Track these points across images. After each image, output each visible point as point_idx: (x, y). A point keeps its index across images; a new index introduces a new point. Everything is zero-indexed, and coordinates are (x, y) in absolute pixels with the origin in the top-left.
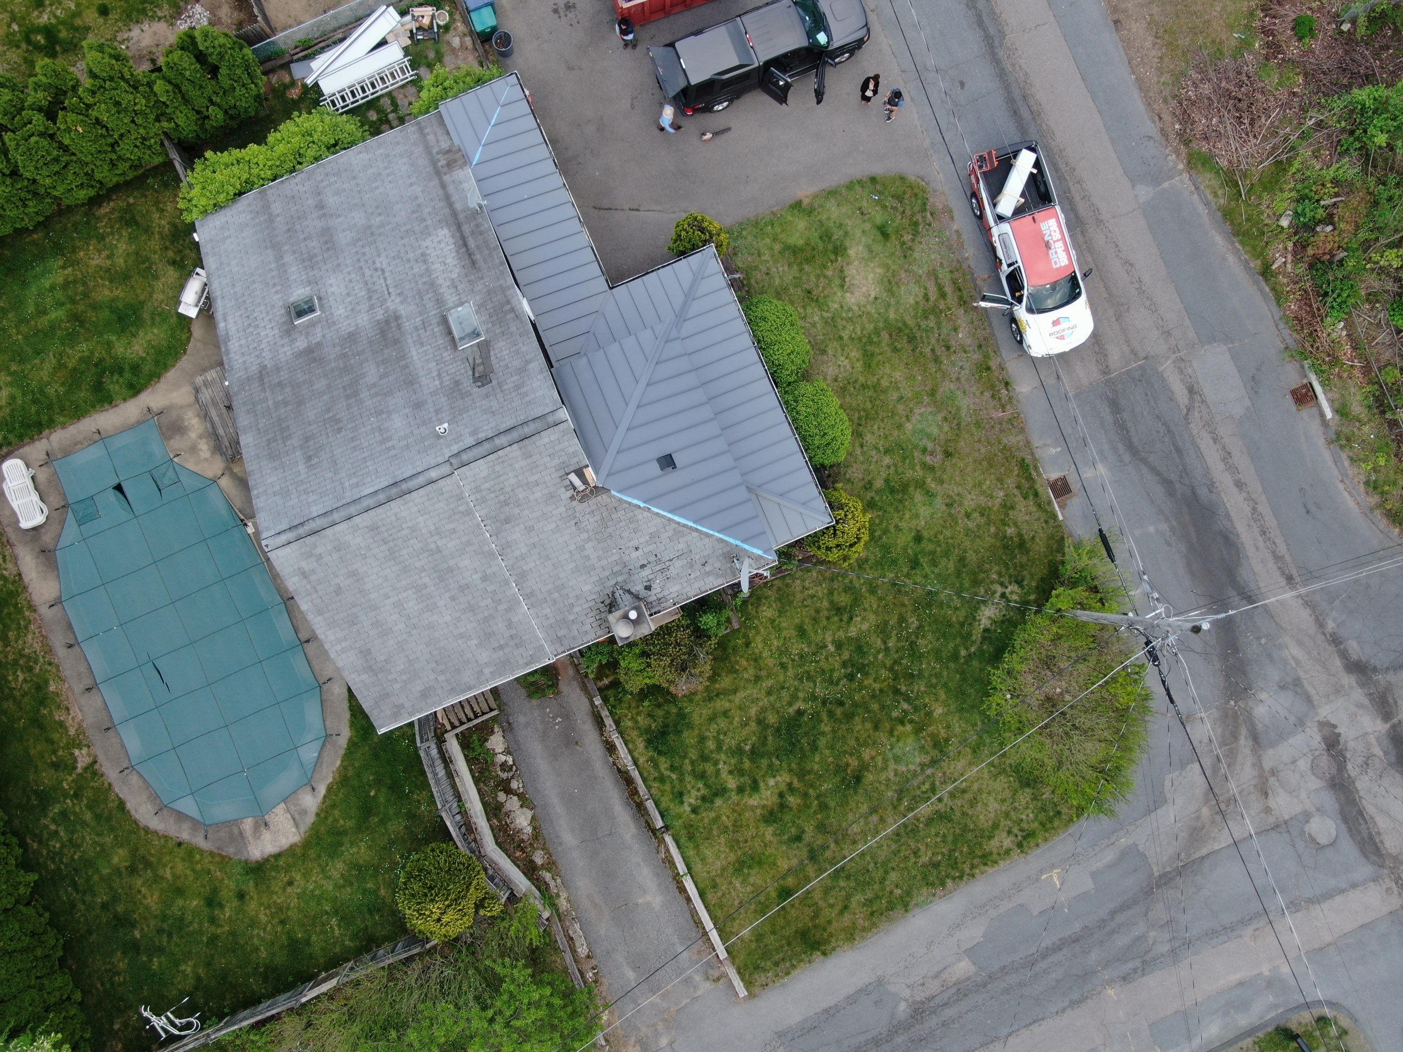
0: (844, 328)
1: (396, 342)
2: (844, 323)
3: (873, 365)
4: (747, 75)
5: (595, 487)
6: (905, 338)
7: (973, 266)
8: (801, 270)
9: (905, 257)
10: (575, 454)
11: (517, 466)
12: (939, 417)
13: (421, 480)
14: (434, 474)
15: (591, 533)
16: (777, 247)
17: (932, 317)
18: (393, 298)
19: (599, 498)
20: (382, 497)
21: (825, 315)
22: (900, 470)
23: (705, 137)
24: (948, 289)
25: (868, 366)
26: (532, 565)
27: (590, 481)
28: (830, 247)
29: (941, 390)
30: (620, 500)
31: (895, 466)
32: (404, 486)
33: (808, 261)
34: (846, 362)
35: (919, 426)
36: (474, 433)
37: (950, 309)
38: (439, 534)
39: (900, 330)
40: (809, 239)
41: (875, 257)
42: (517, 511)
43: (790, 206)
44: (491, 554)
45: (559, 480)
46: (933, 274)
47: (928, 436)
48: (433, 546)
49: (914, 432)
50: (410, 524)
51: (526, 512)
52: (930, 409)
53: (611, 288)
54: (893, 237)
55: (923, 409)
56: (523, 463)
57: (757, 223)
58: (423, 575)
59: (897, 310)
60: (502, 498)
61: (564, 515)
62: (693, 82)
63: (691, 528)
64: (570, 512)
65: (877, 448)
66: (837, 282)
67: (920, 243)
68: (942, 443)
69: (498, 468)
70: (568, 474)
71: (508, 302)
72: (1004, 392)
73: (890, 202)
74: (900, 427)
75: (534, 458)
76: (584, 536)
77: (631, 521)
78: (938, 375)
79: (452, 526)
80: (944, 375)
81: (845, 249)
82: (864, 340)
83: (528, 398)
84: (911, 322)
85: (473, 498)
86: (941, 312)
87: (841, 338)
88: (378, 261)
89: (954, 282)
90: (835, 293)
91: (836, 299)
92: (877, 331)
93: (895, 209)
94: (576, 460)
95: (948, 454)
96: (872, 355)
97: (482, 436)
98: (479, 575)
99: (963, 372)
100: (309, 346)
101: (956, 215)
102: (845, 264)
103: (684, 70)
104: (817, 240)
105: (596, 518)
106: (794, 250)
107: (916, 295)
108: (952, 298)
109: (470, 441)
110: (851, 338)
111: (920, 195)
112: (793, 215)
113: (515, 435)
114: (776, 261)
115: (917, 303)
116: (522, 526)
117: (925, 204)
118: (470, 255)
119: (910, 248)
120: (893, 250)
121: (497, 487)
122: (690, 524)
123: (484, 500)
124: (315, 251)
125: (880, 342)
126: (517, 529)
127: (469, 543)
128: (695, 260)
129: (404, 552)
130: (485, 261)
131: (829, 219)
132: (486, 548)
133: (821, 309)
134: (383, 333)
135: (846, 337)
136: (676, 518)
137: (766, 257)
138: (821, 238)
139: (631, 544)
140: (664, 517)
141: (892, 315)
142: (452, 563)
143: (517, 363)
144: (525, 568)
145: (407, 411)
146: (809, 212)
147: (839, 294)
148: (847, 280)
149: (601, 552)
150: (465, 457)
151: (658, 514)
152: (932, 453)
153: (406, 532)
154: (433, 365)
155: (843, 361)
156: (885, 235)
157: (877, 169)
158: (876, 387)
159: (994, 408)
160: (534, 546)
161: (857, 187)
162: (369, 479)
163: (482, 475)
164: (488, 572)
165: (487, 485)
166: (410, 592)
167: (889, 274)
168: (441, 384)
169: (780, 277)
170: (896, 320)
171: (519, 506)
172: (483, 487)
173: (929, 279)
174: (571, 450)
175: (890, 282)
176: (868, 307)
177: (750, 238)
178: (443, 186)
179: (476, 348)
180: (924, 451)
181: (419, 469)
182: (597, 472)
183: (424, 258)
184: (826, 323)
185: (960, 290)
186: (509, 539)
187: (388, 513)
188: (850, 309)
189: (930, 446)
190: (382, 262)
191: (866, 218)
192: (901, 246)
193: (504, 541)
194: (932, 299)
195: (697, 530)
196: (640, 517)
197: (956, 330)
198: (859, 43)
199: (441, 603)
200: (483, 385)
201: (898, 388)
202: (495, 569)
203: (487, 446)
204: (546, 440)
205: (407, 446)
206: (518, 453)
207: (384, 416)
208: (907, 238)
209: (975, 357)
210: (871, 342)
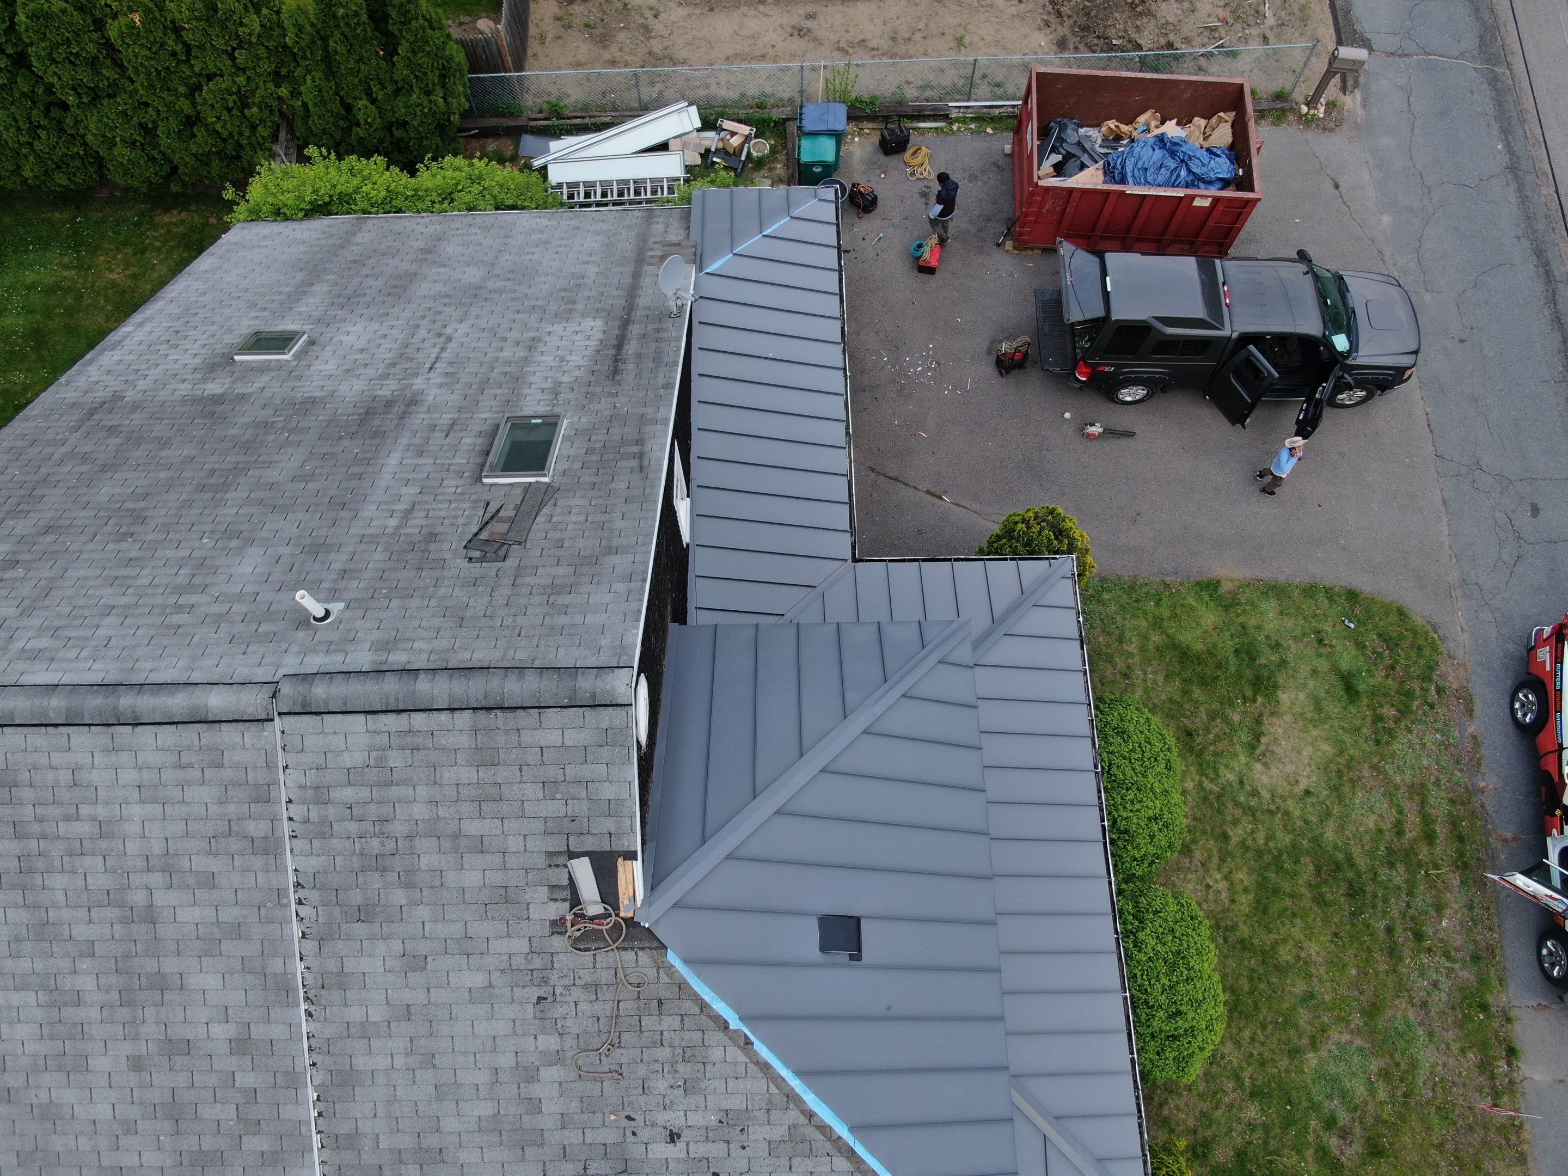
0: (1236, 822)
1: (379, 434)
2: (1238, 813)
3: (1274, 909)
4: (1206, 343)
5: (630, 922)
6: (1343, 888)
7: (1489, 808)
8: (1186, 692)
9: (1378, 742)
10: (612, 809)
11: (448, 775)
12: (1374, 1065)
13: (178, 702)
14: (216, 701)
15: (569, 1042)
16: (1156, 638)
17: (1401, 868)
18: (432, 375)
19: (629, 956)
20: (56, 705)
21: (1207, 784)
22: (1273, 1144)
23: (1091, 430)
24: (1441, 830)
25: (1261, 908)
26: (381, 1062)
27: (624, 901)
28: (1248, 674)
29: (1390, 1013)
30: (682, 987)
31: (1267, 1129)
32: (126, 701)
33: (1206, 683)
34: (1223, 885)
35: (1332, 1068)
36: (385, 646)
37: (1436, 867)
38: (168, 870)
39: (1338, 867)
40: (1215, 646)
41: (1323, 722)
42: (399, 896)
43: (1197, 583)
44: (284, 988)
45: (541, 862)
46: (1419, 791)
47: (1344, 1095)
48: (139, 898)
49: (1320, 1075)
50: (101, 811)
51: (423, 912)
52: (1359, 1042)
53: (855, 560)
54: (1365, 701)
55: (1346, 1037)
56: (467, 774)
57: (1132, 588)
58: (84, 965)
59: (1341, 828)
60: (374, 845)
61: (518, 961)
62: (1114, 317)
63: (837, 1141)
64: (538, 963)
65: (1238, 1079)
66: (1244, 736)
67: (1409, 730)
68: (1370, 1120)
69: (395, 759)
70: (572, 855)
71: (640, 442)
72: (1502, 1066)
73: (1372, 639)
74: (1294, 1053)
75: (502, 774)
76: (550, 1042)
77: (688, 1054)
78: (1390, 981)
79: (213, 864)
80: (1402, 988)
81: (1276, 687)
82: (1267, 858)
83: (563, 620)
84: (1361, 862)
85: (297, 811)
86: (1420, 866)
87: (1225, 837)
88: (454, 325)
89: (1454, 823)
90: (1236, 755)
91: (1234, 764)
92: (1295, 851)
93: (1380, 655)
94: (609, 824)
95: (1375, 1150)
96: (1275, 891)
97: (398, 658)
98: (231, 1030)
99: (1436, 996)
100: (223, 394)
101: (1478, 707)
102: (1266, 712)
103: (1106, 295)
104: (1230, 654)
105: (598, 1008)
106: (1184, 655)
107: (1381, 817)
108: (1443, 848)
109: (362, 658)
110: (1243, 843)
111: (1427, 652)
112: (1200, 598)
113: (475, 688)
114: (1146, 661)
115: (1380, 831)
116: (397, 946)
117: (1431, 669)
118: (616, 361)
119: (1390, 732)
120: (1358, 722)
121: (374, 811)
122: (842, 1130)
123: (324, 831)
124: (368, 291)
125: (1296, 873)
126: (381, 947)
127: (237, 931)
128: (1032, 569)
129: (58, 881)
130: (638, 375)
131: (1259, 628)
132: (276, 965)
133: (1202, 773)
134: (368, 414)
135: (1234, 840)
136: (811, 1100)
137: (1133, 648)
138: (1236, 651)
139: (662, 1118)
140: (778, 1081)
141: (1329, 835)
142: (170, 965)
143: (587, 545)
144: (361, 1062)
145: (284, 550)
146: (1229, 604)
147: (1243, 759)
148: (1264, 740)
149: (575, 1106)
150: (320, 691)
151: (765, 1067)
152: (1344, 1134)
153: (83, 828)
154: (412, 490)
155: (1216, 878)
156: (1351, 691)
157: (1364, 583)
158: (1267, 955)
159: (1479, 1090)
160: (408, 1012)
161: (1322, 599)
162: (73, 654)
163: (347, 760)
164: (258, 1032)
165: (348, 794)
166: (31, 997)
167: (1342, 761)
168: (397, 528)
169: (1146, 690)
170: (1335, 847)
171: (410, 886)
172: (336, 794)
173: (1411, 799)
174: (607, 792)
175: (1339, 773)
176: (1289, 802)
177: (1113, 607)
178: (637, 276)
179: (519, 491)
180: (1329, 1124)
181: (196, 677)
182: (654, 882)
183: (533, 344)
184: (1205, 799)
185: (1461, 839)
186: (350, 966)
187: (57, 758)
188: (1255, 793)
189: (1343, 1117)
190: (459, 331)
191: (1323, 650)
192: (1374, 722)
193: (332, 965)
194: (1409, 835)
195: (851, 1154)
196: (717, 1054)
197: (1439, 908)
198: (1395, 376)
199: (100, 1063)
200: (482, 560)
201: (1309, 976)
202: (277, 1032)
203: (391, 687)
204: (551, 737)
205: (219, 619)
206: (464, 741)
207: (234, 543)
208: (1389, 712)
209: (1465, 974)
210: (1279, 869)
